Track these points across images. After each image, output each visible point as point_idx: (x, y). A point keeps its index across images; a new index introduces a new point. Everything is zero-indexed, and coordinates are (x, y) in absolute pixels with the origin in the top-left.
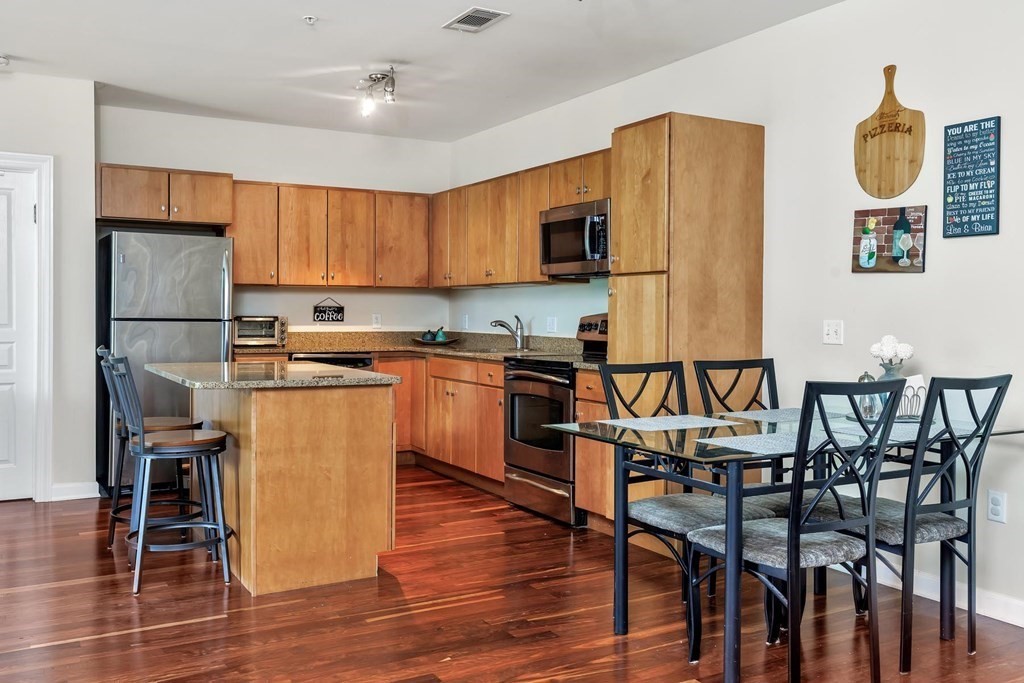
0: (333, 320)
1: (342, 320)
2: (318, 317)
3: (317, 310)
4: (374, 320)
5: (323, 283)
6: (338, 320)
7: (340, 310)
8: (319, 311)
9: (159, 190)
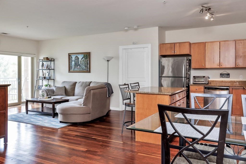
0: (226, 77)
1: (229, 77)
2: (221, 76)
3: (221, 74)
4: (240, 78)
5: (219, 67)
6: (228, 77)
7: (228, 74)
8: (222, 75)
9: (172, 48)
